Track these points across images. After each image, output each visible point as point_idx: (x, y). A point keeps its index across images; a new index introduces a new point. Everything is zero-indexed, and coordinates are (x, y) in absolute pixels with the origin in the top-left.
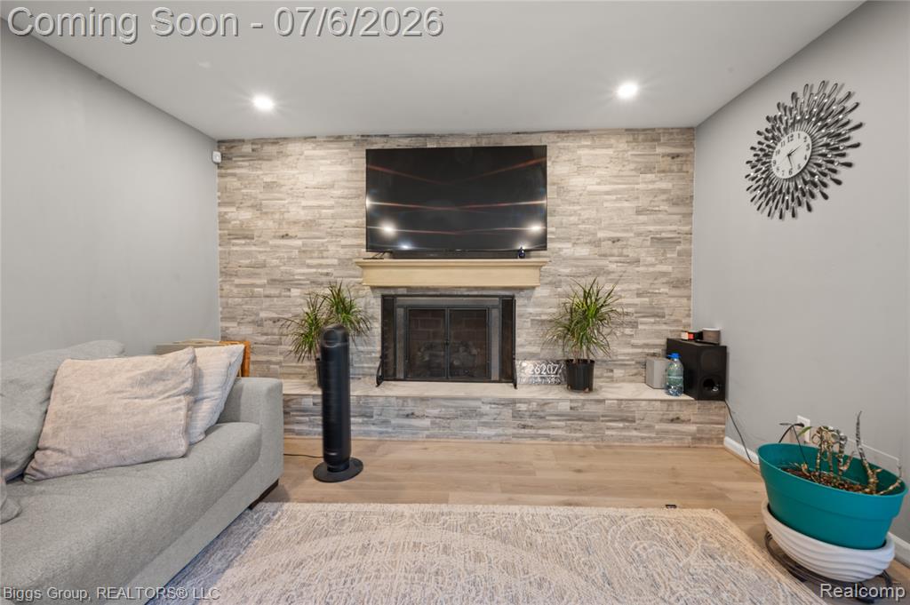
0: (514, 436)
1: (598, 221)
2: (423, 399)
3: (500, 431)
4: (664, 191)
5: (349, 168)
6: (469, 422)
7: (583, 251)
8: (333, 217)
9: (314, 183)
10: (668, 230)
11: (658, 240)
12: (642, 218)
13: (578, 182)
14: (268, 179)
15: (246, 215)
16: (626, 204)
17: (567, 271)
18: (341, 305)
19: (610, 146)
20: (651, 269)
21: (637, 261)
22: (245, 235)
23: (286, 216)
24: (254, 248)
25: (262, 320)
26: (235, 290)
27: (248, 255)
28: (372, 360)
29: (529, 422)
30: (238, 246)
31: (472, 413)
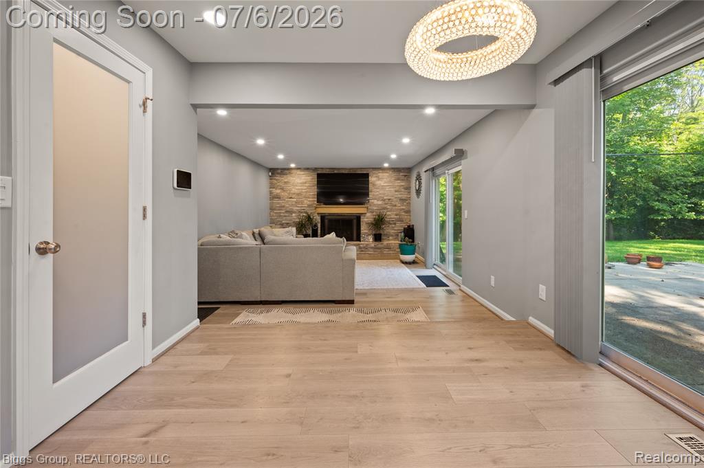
1: (384, 194)
5: (310, 177)
7: (380, 203)
8: (306, 192)
9: (300, 182)
10: (404, 197)
11: (401, 200)
12: (397, 193)
13: (378, 183)
14: (286, 180)
15: (278, 191)
16: (392, 189)
17: (375, 208)
18: (309, 218)
19: (388, 173)
20: (399, 208)
21: (395, 206)
22: (278, 197)
23: (291, 192)
24: (281, 201)
26: (275, 215)
27: (278, 203)
30: (276, 201)
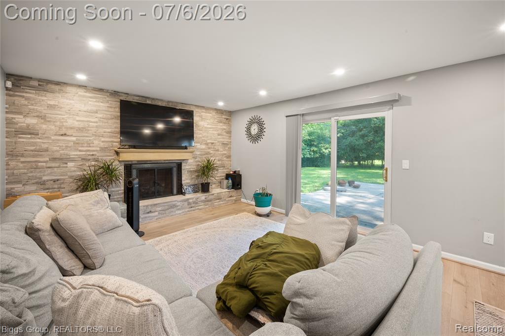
0: (188, 211)
1: (208, 137)
2: (155, 205)
3: (183, 210)
4: (225, 129)
5: (107, 105)
6: (173, 210)
7: (203, 147)
8: (97, 127)
9: (85, 109)
10: (226, 141)
11: (223, 144)
12: (219, 137)
15: (31, 121)
16: (215, 132)
17: (198, 153)
19: (211, 113)
20: (222, 153)
21: (218, 150)
22: (31, 132)
23: (64, 124)
24: (38, 140)
25: (44, 181)
27: (34, 144)
28: (119, 194)
29: (193, 205)
30: (24, 139)
31: (174, 206)
